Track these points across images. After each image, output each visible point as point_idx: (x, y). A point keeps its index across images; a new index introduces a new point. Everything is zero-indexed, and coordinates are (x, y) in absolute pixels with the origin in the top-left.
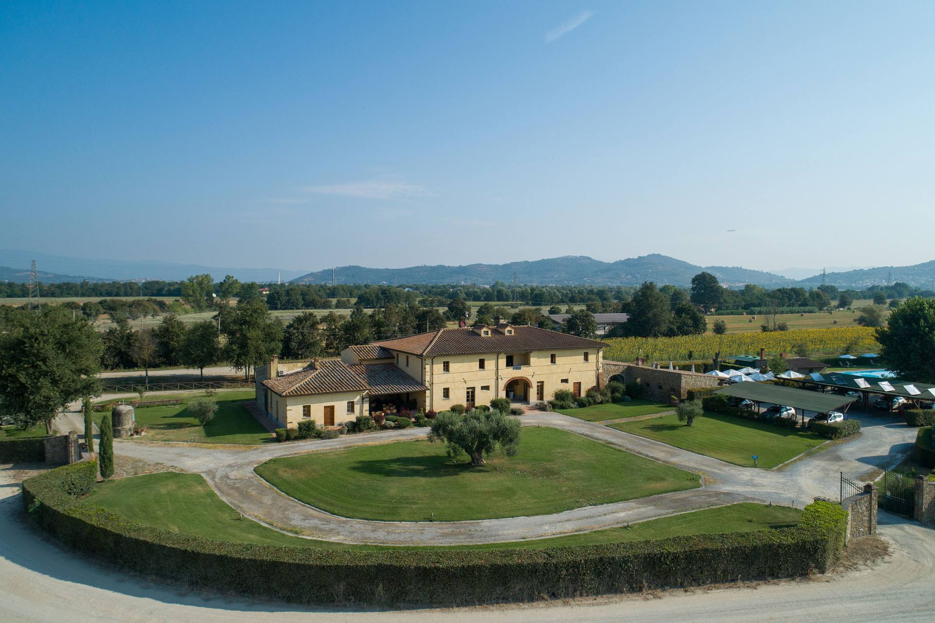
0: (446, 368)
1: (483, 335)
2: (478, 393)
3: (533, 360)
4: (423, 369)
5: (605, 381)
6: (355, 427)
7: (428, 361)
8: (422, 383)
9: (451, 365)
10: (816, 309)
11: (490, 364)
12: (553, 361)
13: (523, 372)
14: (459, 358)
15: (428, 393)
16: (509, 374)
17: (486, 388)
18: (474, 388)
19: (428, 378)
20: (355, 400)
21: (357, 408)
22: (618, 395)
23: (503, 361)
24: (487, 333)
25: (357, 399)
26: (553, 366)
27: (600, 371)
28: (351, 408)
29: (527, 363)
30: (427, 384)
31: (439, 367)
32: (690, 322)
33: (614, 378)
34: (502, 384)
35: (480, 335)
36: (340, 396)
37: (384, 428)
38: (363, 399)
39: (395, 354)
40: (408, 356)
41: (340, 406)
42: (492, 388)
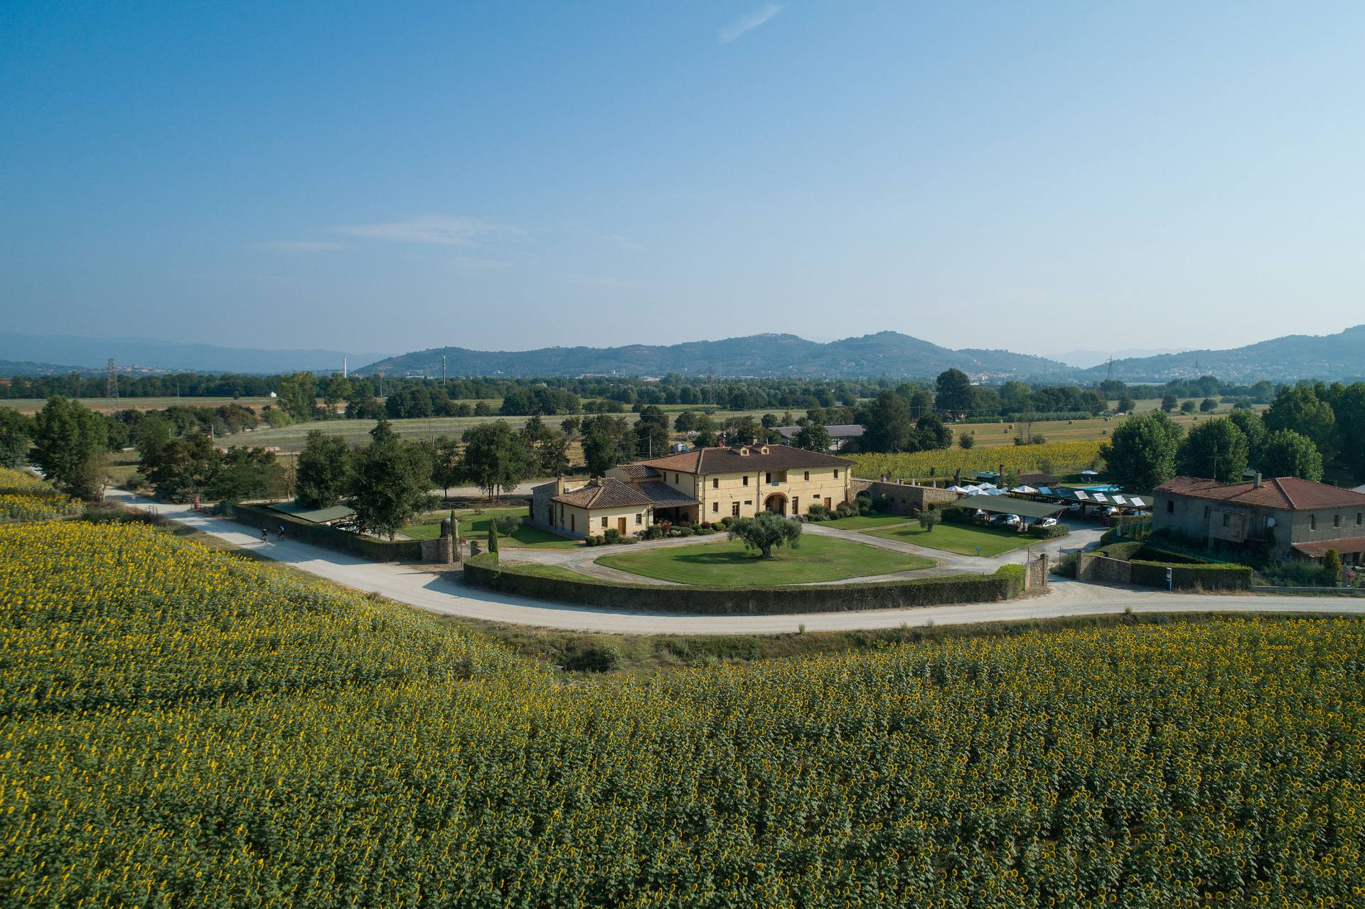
0: (716, 485)
1: (742, 454)
2: (742, 506)
3: (789, 477)
4: (696, 485)
5: (853, 497)
6: (648, 535)
7: (701, 478)
8: (695, 498)
9: (721, 483)
10: (1089, 414)
11: (752, 481)
12: (807, 478)
13: (781, 488)
14: (727, 476)
15: (701, 506)
16: (768, 490)
17: (749, 503)
18: (738, 503)
19: (700, 494)
20: (643, 513)
21: (644, 519)
22: (865, 509)
23: (763, 478)
24: (745, 452)
25: (644, 512)
26: (807, 483)
27: (849, 487)
28: (639, 521)
29: (783, 479)
30: (700, 499)
31: (709, 484)
32: (933, 435)
33: (860, 494)
34: (763, 499)
35: (739, 454)
36: (631, 509)
37: (671, 536)
38: (649, 512)
39: (662, 473)
40: (677, 473)
41: (631, 518)
42: (754, 503)
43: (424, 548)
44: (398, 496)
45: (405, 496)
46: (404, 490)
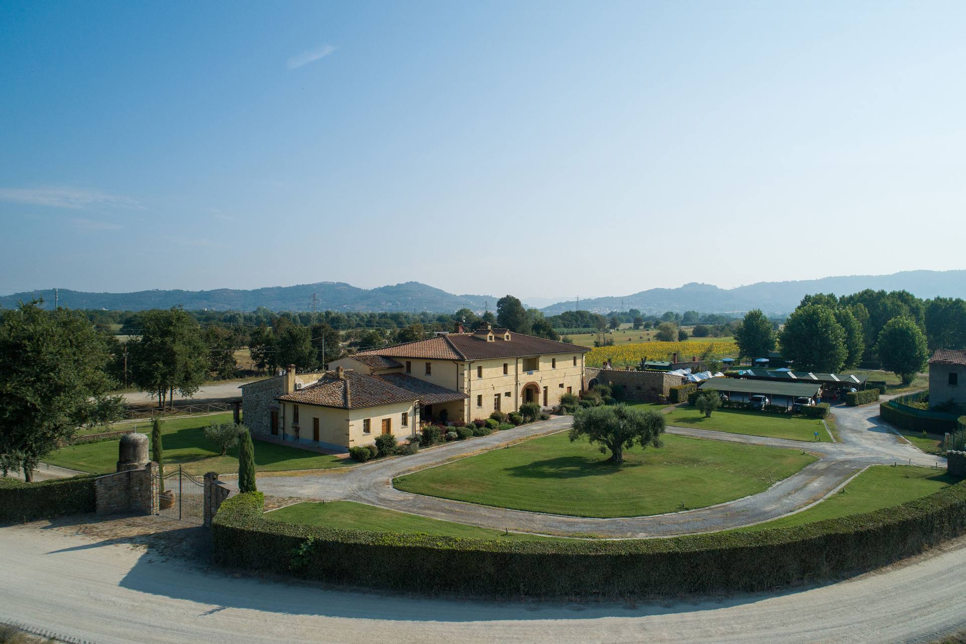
0: (480, 375)
1: (488, 340)
2: (503, 398)
3: (541, 364)
4: (459, 375)
5: (587, 386)
6: (426, 440)
7: (467, 366)
8: (461, 390)
9: (484, 371)
11: (511, 369)
12: (554, 366)
13: (534, 377)
14: (486, 364)
15: (466, 400)
16: (526, 379)
17: (508, 394)
18: (499, 395)
19: (466, 385)
20: (409, 412)
21: (410, 419)
23: (520, 366)
24: (491, 337)
25: (410, 410)
26: (554, 371)
27: (584, 375)
28: (405, 423)
29: (537, 367)
30: (465, 392)
31: (474, 372)
33: (592, 382)
34: (520, 390)
35: (486, 341)
36: (395, 406)
37: (449, 440)
38: (415, 409)
39: (404, 363)
40: (428, 362)
41: (396, 418)
42: (513, 394)
43: (100, 489)
44: (47, 399)
45: (60, 399)
46: (58, 389)
